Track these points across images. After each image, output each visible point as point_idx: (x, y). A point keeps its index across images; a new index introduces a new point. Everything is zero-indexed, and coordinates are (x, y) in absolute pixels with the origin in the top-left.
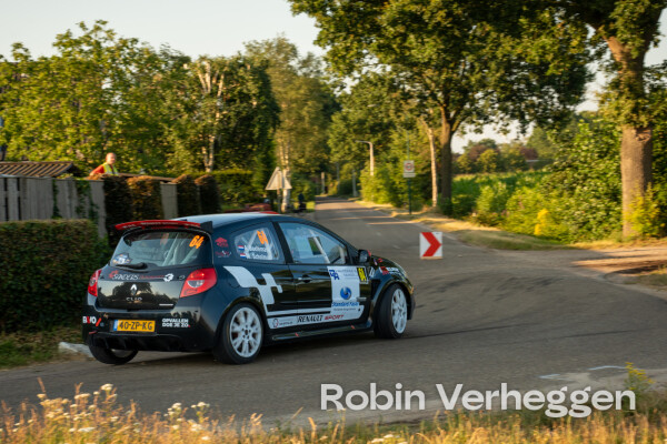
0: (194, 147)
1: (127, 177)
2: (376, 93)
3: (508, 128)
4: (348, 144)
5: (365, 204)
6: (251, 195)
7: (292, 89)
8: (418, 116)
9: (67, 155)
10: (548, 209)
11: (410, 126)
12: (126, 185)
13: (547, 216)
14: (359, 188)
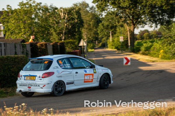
0: (59, 34)
1: (37, 43)
2: (112, 17)
3: (152, 26)
4: (104, 32)
5: (109, 49)
6: (75, 47)
7: (87, 17)
8: (125, 23)
9: (22, 37)
10: (163, 50)
11: (122, 26)
12: (37, 45)
13: (163, 52)
14: (107, 45)
